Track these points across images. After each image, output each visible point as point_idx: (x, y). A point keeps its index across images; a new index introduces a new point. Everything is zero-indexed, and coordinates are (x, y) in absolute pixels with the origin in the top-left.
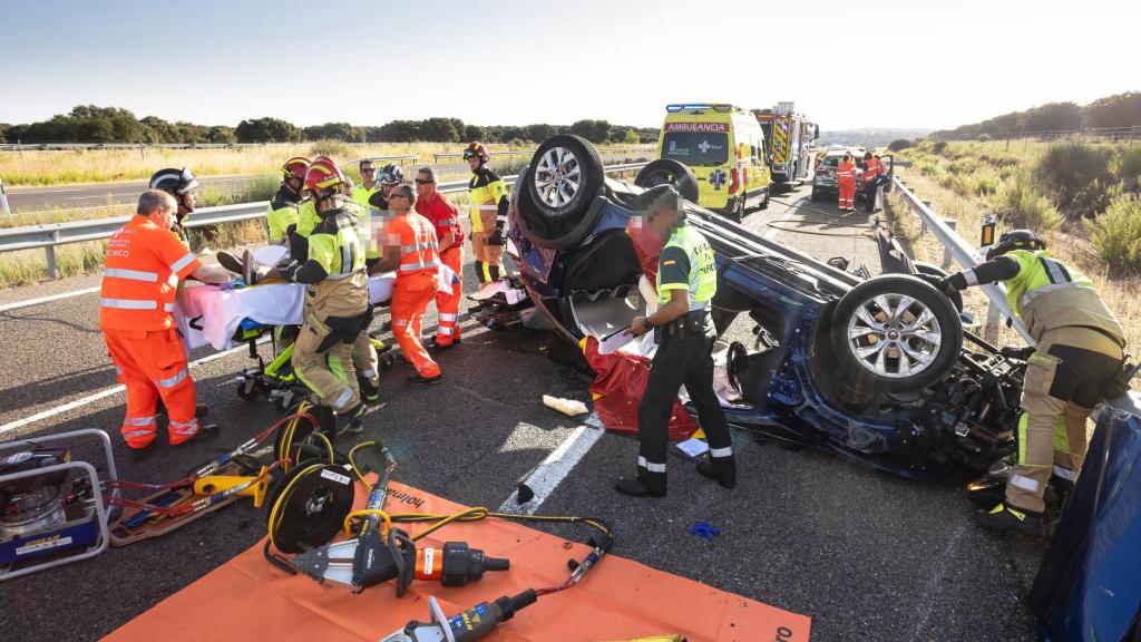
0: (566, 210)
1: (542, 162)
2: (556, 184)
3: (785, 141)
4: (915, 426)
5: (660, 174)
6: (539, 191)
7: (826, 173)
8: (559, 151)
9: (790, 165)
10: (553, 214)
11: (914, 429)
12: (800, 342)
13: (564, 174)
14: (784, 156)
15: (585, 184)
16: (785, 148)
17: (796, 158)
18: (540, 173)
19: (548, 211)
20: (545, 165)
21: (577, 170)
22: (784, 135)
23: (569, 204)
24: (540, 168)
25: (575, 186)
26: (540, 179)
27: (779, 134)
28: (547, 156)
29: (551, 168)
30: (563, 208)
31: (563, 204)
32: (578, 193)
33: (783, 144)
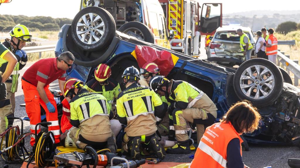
0: (97, 45)
1: (80, 20)
2: (90, 32)
3: (180, 19)
4: (270, 119)
5: (131, 30)
6: (79, 36)
7: (218, 46)
8: (91, 15)
9: (185, 41)
10: (89, 48)
11: (269, 120)
12: (221, 93)
13: (94, 26)
14: (180, 34)
15: (107, 31)
16: (180, 27)
17: (189, 36)
18: (79, 27)
19: (86, 47)
20: (82, 22)
21: (102, 24)
22: (178, 15)
23: (99, 42)
24: (79, 24)
25: (102, 33)
26: (79, 30)
27: (173, 13)
28: (84, 17)
29: (87, 24)
30: (95, 44)
31: (94, 43)
32: (104, 37)
33: (178, 22)
